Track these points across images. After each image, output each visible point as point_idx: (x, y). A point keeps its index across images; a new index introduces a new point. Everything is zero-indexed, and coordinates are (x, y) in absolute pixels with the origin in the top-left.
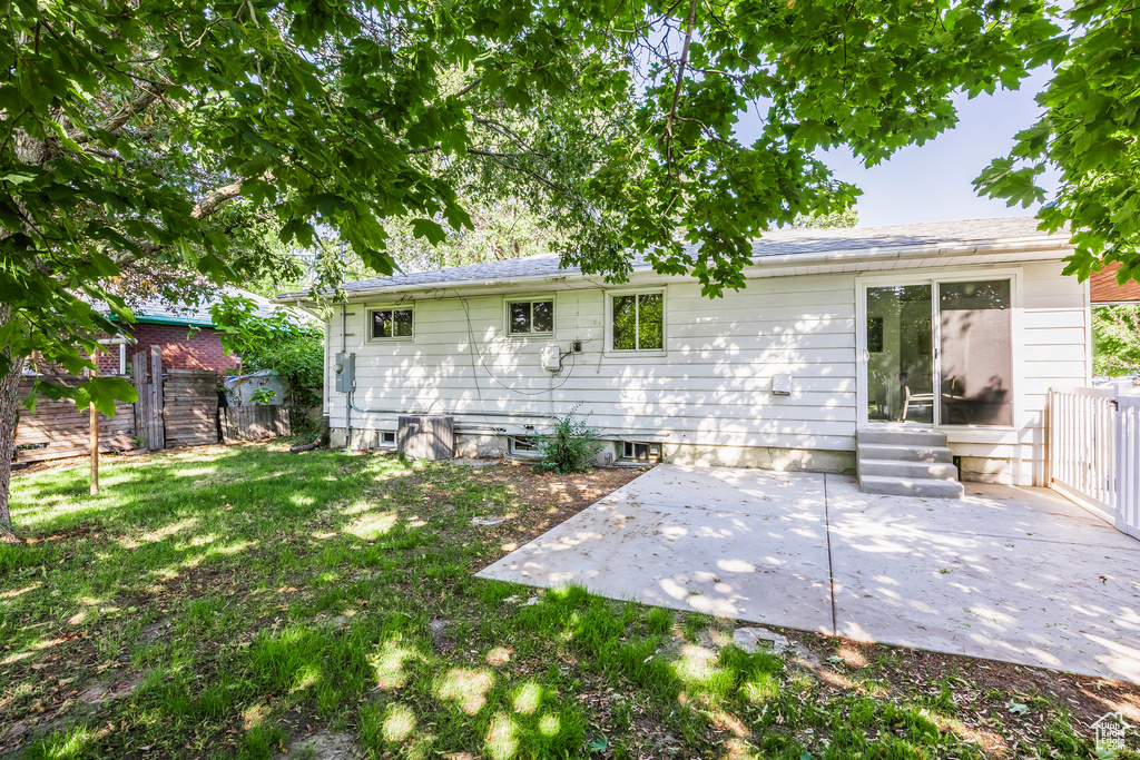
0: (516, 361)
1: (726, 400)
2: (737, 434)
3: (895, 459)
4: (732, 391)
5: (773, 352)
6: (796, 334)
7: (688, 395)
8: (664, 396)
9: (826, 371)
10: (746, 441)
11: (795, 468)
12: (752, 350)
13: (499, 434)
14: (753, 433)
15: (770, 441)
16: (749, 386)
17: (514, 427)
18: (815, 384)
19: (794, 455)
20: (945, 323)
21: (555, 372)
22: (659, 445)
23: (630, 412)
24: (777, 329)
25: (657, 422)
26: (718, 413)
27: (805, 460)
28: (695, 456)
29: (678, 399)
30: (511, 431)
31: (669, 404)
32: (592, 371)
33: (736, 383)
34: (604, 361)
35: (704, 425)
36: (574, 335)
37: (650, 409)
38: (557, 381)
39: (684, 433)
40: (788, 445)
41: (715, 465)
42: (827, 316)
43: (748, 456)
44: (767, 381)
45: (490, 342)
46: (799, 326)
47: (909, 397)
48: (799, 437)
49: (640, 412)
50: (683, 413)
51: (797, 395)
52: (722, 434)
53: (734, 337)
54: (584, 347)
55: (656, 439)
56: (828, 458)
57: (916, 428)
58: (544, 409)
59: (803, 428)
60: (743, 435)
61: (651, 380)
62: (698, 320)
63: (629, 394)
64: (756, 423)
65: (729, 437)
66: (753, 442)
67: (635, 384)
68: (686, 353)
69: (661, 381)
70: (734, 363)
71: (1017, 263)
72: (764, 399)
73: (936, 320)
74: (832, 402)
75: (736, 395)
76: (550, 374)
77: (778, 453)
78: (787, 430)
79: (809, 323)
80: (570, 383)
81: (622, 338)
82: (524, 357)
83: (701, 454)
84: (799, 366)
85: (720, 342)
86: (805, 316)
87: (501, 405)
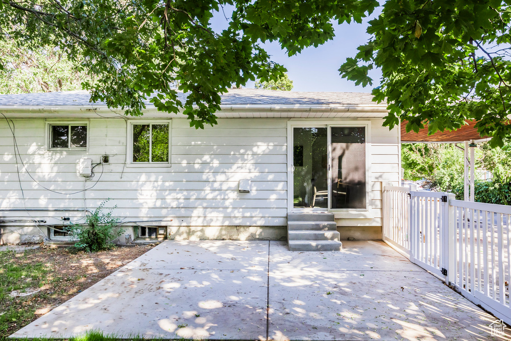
0: (56, 169)
1: (210, 196)
2: (217, 219)
3: (307, 229)
4: (214, 190)
5: (240, 165)
6: (254, 154)
7: (185, 193)
8: (169, 194)
9: (271, 177)
10: (223, 222)
11: (252, 238)
12: (227, 163)
13: (41, 224)
14: (227, 217)
15: (237, 222)
16: (224, 187)
17: (53, 219)
18: (264, 186)
19: (252, 230)
20: (334, 150)
21: (87, 177)
22: (165, 228)
23: (145, 206)
24: (242, 151)
25: (164, 212)
26: (205, 205)
27: (258, 233)
28: (190, 233)
29: (179, 196)
30: (50, 222)
31: (172, 199)
32: (117, 177)
33: (216, 185)
34: (126, 170)
35: (195, 213)
36: (103, 151)
37: (159, 203)
38: (89, 184)
39: (182, 219)
40: (248, 224)
41: (203, 239)
42: (271, 144)
43: (224, 232)
44: (236, 184)
45: (33, 154)
46: (255, 149)
47: (317, 193)
48: (254, 219)
49: (151, 205)
50: (182, 205)
51: (254, 193)
52: (208, 219)
53: (216, 155)
54: (111, 160)
55: (163, 224)
56: (271, 231)
57: (319, 211)
58: (79, 205)
59: (257, 213)
60: (221, 219)
61: (160, 183)
62: (193, 143)
63: (143, 192)
64: (229, 210)
65: (212, 220)
66: (227, 223)
67: (149, 186)
68: (184, 165)
69: (167, 184)
70: (216, 172)
71: (368, 118)
72: (233, 195)
73: (330, 148)
74: (273, 197)
75: (217, 193)
76: (84, 179)
77: (242, 229)
78: (248, 214)
79: (262, 148)
80: (99, 186)
81: (139, 154)
82: (62, 166)
83: (194, 232)
84: (255, 174)
85: (207, 158)
86: (259, 143)
87: (43, 202)
